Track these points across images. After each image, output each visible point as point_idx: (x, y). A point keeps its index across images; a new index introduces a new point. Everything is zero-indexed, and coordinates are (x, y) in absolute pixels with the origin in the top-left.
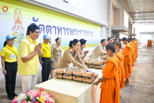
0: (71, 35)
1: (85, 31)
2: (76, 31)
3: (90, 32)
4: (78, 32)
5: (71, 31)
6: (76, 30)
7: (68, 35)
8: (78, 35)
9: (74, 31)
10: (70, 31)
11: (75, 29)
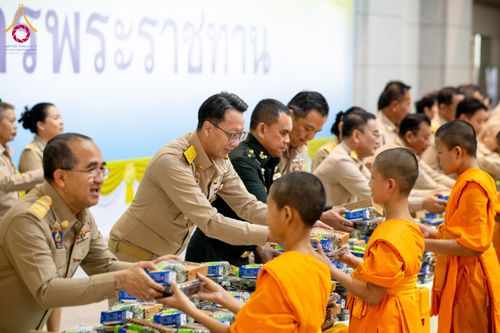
0: (56, 69)
1: (188, 25)
2: (106, 29)
3: (239, 28)
4: (122, 37)
5: (53, 30)
6: (104, 20)
7: (30, 70)
8: (123, 66)
9: (90, 30)
10: (49, 37)
11: (95, 17)
